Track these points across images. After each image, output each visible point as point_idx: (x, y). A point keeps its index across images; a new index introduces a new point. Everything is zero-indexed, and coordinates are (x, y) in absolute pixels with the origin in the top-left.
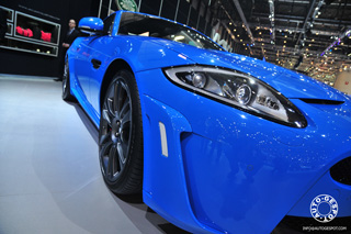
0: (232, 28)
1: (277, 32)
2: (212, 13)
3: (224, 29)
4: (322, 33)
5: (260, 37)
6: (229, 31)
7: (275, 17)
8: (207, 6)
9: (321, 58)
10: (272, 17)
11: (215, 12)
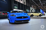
3: (34, 6)
10: (41, 2)
11: (31, 4)
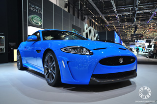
0: (95, 19)
1: (120, 16)
2: (82, 13)
3: (91, 20)
4: (145, 11)
5: (111, 20)
6: (94, 21)
7: (117, 8)
8: (78, 10)
9: (148, 25)
11: (84, 12)
